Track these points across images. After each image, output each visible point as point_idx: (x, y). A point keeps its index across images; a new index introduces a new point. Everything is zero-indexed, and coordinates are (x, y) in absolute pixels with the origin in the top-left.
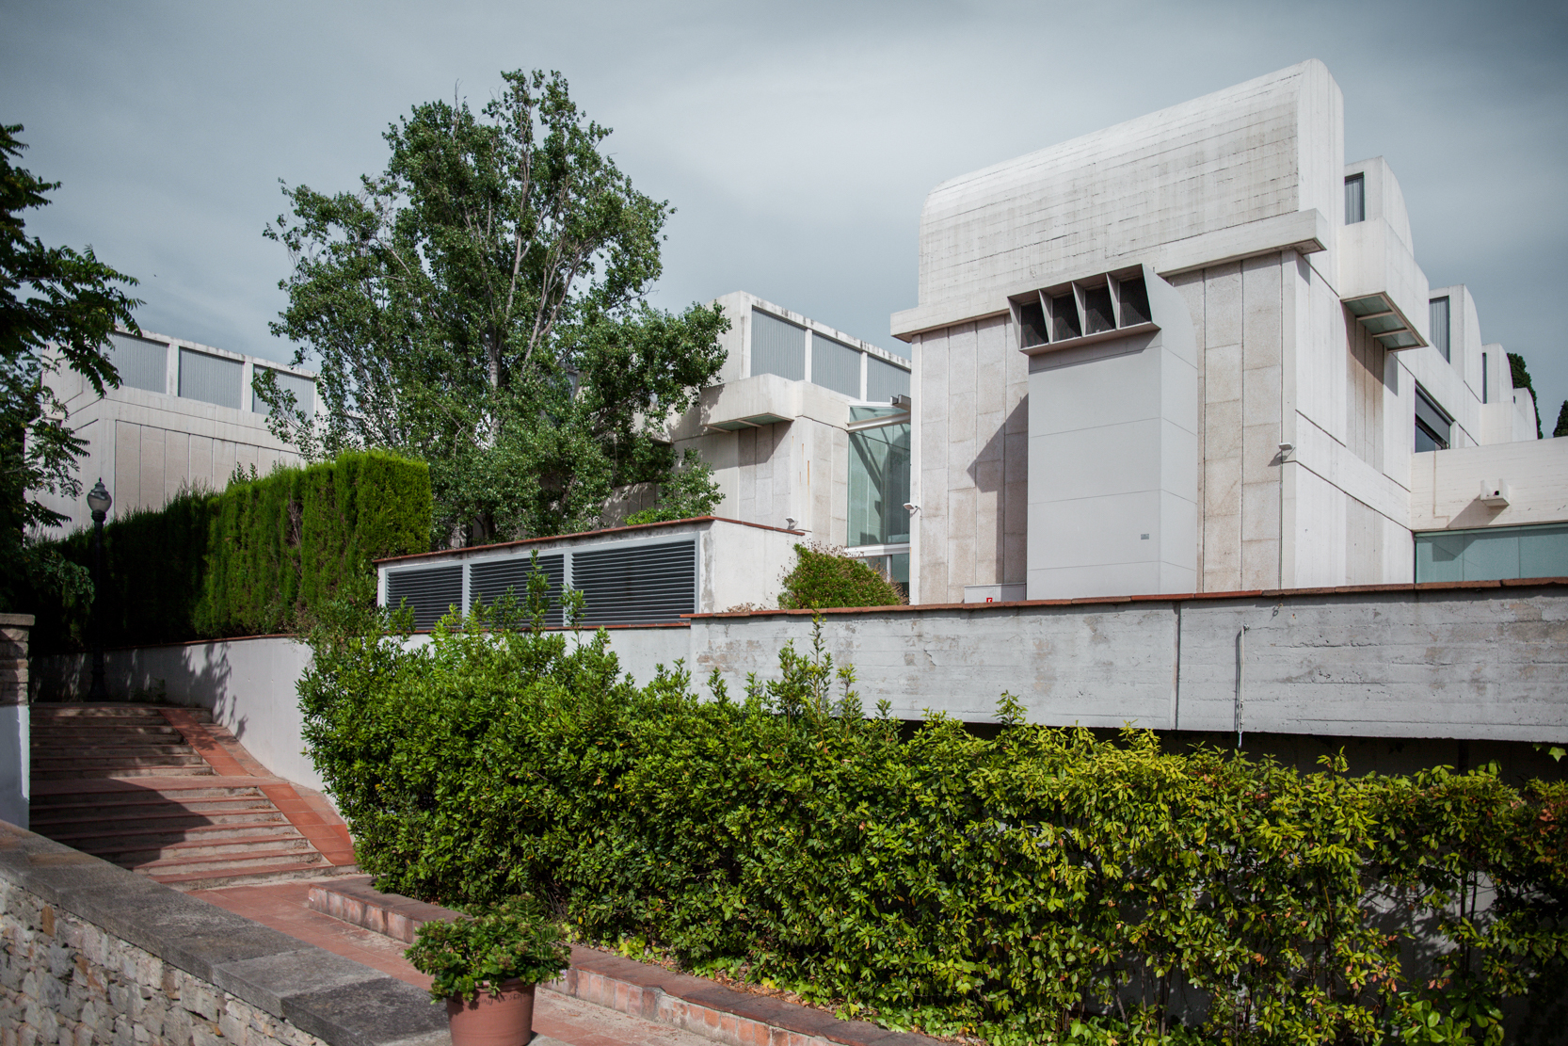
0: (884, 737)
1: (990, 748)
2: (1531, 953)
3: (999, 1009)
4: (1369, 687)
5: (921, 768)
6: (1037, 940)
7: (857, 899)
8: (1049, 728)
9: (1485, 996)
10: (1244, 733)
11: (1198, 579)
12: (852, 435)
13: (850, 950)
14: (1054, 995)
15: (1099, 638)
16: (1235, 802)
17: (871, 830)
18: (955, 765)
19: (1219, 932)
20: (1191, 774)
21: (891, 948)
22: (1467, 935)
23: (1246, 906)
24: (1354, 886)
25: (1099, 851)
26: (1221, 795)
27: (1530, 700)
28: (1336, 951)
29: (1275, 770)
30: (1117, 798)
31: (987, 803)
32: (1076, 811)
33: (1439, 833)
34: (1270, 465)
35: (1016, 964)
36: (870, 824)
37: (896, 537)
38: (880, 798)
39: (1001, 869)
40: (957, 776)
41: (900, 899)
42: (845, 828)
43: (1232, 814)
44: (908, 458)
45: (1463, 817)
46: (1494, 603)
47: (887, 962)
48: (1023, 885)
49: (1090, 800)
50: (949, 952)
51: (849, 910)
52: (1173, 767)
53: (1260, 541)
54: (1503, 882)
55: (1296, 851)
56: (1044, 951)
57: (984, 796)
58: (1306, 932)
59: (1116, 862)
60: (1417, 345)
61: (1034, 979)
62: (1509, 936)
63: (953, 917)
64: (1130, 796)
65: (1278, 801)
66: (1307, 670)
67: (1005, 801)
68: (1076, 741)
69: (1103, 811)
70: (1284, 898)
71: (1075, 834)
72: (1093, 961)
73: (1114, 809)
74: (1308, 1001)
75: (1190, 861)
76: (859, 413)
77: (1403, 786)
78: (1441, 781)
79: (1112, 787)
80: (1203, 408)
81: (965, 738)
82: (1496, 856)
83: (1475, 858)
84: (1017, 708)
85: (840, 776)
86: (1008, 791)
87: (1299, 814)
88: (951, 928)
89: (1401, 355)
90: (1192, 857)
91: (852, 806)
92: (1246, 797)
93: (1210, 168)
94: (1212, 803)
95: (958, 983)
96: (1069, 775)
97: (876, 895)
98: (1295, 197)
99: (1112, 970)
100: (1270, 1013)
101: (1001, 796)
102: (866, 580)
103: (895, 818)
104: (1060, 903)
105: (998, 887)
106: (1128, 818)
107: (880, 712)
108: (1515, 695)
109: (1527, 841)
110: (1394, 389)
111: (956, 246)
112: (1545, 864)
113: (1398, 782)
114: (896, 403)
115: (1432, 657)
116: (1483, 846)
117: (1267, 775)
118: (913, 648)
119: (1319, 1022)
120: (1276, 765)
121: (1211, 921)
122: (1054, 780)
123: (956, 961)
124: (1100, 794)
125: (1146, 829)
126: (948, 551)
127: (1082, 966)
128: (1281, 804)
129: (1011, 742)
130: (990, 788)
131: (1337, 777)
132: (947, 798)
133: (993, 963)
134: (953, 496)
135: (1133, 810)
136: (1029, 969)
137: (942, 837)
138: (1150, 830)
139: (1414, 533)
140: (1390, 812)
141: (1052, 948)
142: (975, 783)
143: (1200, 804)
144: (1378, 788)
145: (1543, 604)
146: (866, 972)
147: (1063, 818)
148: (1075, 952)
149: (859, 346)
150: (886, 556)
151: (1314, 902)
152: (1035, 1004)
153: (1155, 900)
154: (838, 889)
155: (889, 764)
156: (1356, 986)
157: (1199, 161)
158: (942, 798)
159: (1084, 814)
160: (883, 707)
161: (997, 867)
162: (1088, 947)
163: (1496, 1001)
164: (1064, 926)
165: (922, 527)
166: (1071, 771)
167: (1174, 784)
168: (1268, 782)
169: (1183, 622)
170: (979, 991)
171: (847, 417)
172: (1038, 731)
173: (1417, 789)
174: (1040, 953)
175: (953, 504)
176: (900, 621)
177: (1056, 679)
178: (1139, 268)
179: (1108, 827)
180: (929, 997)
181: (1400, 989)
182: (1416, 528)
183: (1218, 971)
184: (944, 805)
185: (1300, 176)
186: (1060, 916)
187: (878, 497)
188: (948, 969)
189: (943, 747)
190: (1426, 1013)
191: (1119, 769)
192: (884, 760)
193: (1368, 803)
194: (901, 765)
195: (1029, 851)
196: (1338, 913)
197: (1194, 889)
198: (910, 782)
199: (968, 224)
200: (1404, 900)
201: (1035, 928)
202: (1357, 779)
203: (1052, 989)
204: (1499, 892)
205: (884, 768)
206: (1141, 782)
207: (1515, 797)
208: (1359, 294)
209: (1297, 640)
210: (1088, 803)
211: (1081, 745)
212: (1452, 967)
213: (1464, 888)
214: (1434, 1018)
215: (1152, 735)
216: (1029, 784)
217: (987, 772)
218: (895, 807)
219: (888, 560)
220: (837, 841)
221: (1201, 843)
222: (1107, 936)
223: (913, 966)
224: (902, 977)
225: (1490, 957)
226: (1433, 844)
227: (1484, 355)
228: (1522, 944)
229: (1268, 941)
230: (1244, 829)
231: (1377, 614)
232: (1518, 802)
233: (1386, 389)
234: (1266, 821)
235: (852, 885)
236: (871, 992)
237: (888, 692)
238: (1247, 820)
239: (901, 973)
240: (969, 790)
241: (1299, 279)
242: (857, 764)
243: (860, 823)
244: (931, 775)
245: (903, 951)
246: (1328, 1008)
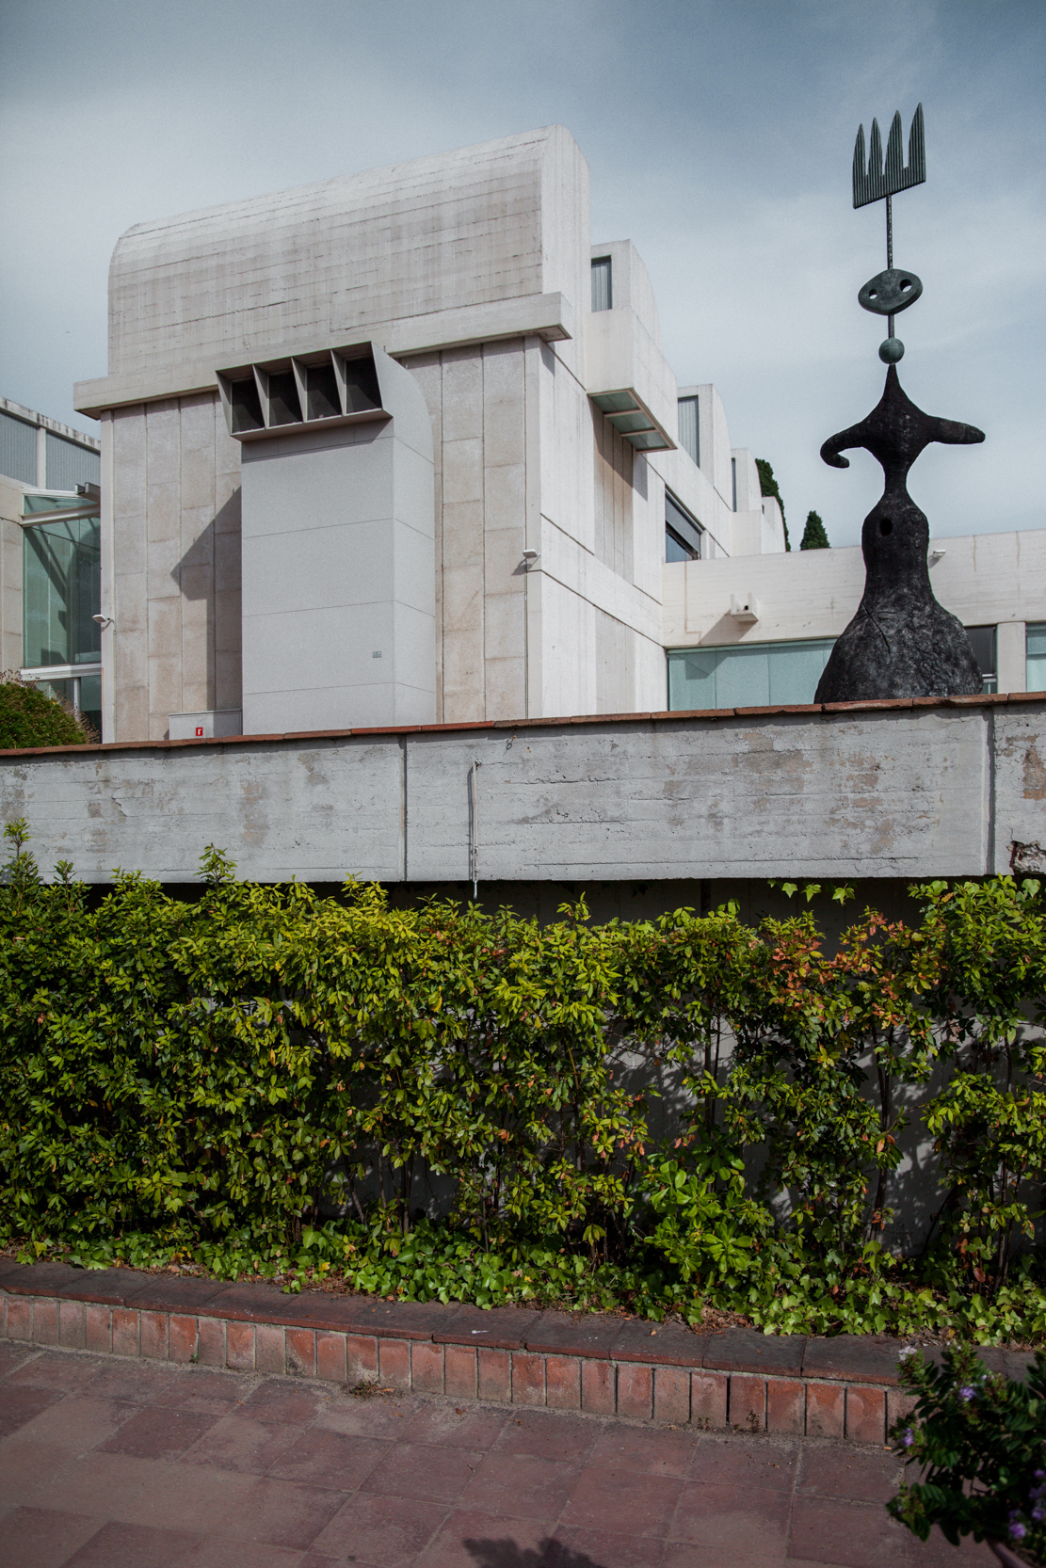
0: (66, 907)
1: (194, 912)
2: (767, 1097)
3: (218, 1225)
4: (608, 825)
5: (112, 941)
6: (259, 1138)
7: (39, 1109)
8: (262, 885)
9: (729, 1148)
10: (480, 883)
11: (438, 702)
12: (28, 530)
13: (32, 1175)
14: (280, 1202)
15: (315, 778)
16: (471, 960)
17: (53, 1023)
18: (152, 936)
19: (461, 1109)
20: (423, 931)
21: (83, 1167)
22: (708, 1088)
23: (487, 1076)
24: (599, 1045)
25: (324, 1026)
26: (455, 954)
27: (764, 834)
28: (583, 1118)
29: (512, 923)
30: (341, 964)
31: (191, 979)
32: (295, 981)
33: (680, 981)
34: (513, 574)
35: (235, 1170)
36: (51, 1015)
37: (85, 656)
38: (63, 981)
39: (213, 1058)
40: (156, 949)
41: (93, 1104)
42: (19, 1023)
43: (468, 974)
44: (98, 559)
45: (704, 962)
46: (729, 733)
47: (79, 1184)
48: (238, 1075)
49: (310, 967)
50: (155, 1164)
51: (29, 1124)
52: (402, 924)
53: (504, 659)
54: (742, 1027)
55: (537, 1012)
56: (267, 1150)
57: (187, 971)
58: (551, 1101)
59: (343, 1038)
60: (665, 447)
61: (257, 1185)
62: (748, 1083)
63: (158, 1122)
64: (355, 961)
65: (516, 957)
66: (544, 809)
67: (212, 975)
68: (293, 900)
69: (326, 979)
70: (527, 1065)
71: (296, 1008)
72: (324, 1155)
73: (338, 977)
74: (557, 1177)
75: (425, 1032)
76: (36, 504)
77: (646, 932)
78: (682, 925)
79: (335, 951)
80: (440, 509)
81: (163, 902)
82: (735, 1001)
83: (715, 1004)
84: (224, 864)
85: (11, 958)
86: (215, 964)
87: (541, 970)
88: (156, 1133)
89: (650, 456)
90: (427, 1026)
91: (27, 995)
92: (483, 954)
93: (448, 236)
94: (446, 963)
95: (167, 1200)
96: (286, 939)
97: (62, 1103)
98: (539, 277)
99: (345, 1164)
100: (519, 1194)
101: (208, 970)
102: (43, 711)
103: (82, 1005)
104: (282, 1093)
105: (210, 1080)
106: (355, 986)
107: (59, 876)
108: (750, 829)
109: (762, 982)
110: (644, 494)
111: (154, 305)
112: (779, 1005)
113: (638, 927)
114: (81, 492)
115: (671, 790)
116: (722, 992)
117: (503, 929)
118: (98, 796)
119: (569, 1198)
120: (513, 917)
121: (451, 1098)
122: (268, 947)
123: (163, 1174)
124: (322, 959)
125: (375, 998)
126: (149, 673)
127: (311, 1163)
128: (520, 961)
129: (218, 905)
130: (194, 961)
131: (579, 926)
132: (145, 976)
133: (207, 1171)
134: (155, 608)
135: (360, 977)
136: (250, 1174)
137: (140, 1024)
138: (380, 999)
139: (667, 650)
140: (631, 961)
141: (275, 1146)
142: (176, 956)
143: (434, 965)
144: (621, 937)
145: (774, 733)
146: (54, 1200)
147: (282, 991)
148: (302, 1149)
149: (35, 421)
150: (73, 679)
151: (558, 1066)
152: (259, 1214)
153: (389, 1079)
154: (15, 1100)
155: (72, 939)
156: (604, 1155)
157: (435, 227)
158: (137, 977)
159: (304, 985)
160: (64, 869)
161: (206, 1055)
162: (317, 1140)
163: (737, 1152)
164: (289, 1119)
165: (116, 643)
166: (288, 934)
167: (404, 944)
168: (505, 937)
169: (410, 758)
170: (193, 1206)
171: (21, 508)
172: (249, 889)
173: (659, 936)
174: (262, 1153)
175: (153, 616)
176: (82, 764)
177: (268, 828)
178: (367, 347)
179: (332, 998)
180: (134, 1221)
181: (648, 1152)
182: (668, 644)
183: (461, 1154)
184: (140, 986)
185: (544, 255)
186: (285, 1108)
187: (62, 607)
188: (153, 1184)
189: (138, 915)
190: (673, 1174)
191: (342, 930)
192: (66, 935)
193: (610, 953)
194: (87, 940)
195: (244, 1033)
196: (584, 1076)
197: (431, 1063)
198: (99, 959)
199: (168, 279)
200: (652, 1054)
201: (256, 1124)
202: (600, 928)
203: (278, 1195)
204: (740, 1038)
205: (66, 945)
206: (367, 944)
207: (753, 937)
208: (607, 389)
209: (533, 774)
210: (308, 971)
211: (299, 904)
212: (697, 1122)
213: (708, 1036)
214: (681, 1178)
215: (379, 889)
216: (241, 953)
217: (190, 942)
218: (82, 992)
219: (76, 684)
220: (11, 1041)
221: (437, 1010)
222: (338, 1125)
223: (111, 1185)
224: (99, 1200)
225: (731, 1107)
226: (676, 993)
227: (733, 460)
228: (759, 1090)
229: (512, 1115)
230: (483, 991)
231: (614, 746)
232: (755, 942)
233: (635, 494)
234: (504, 980)
235: (32, 1094)
236: (61, 1224)
237: (69, 851)
238: (485, 981)
239: (97, 1195)
240: (170, 964)
241: (543, 368)
242: (33, 942)
243: (38, 1016)
244: (124, 950)
245: (98, 1169)
246: (577, 1182)
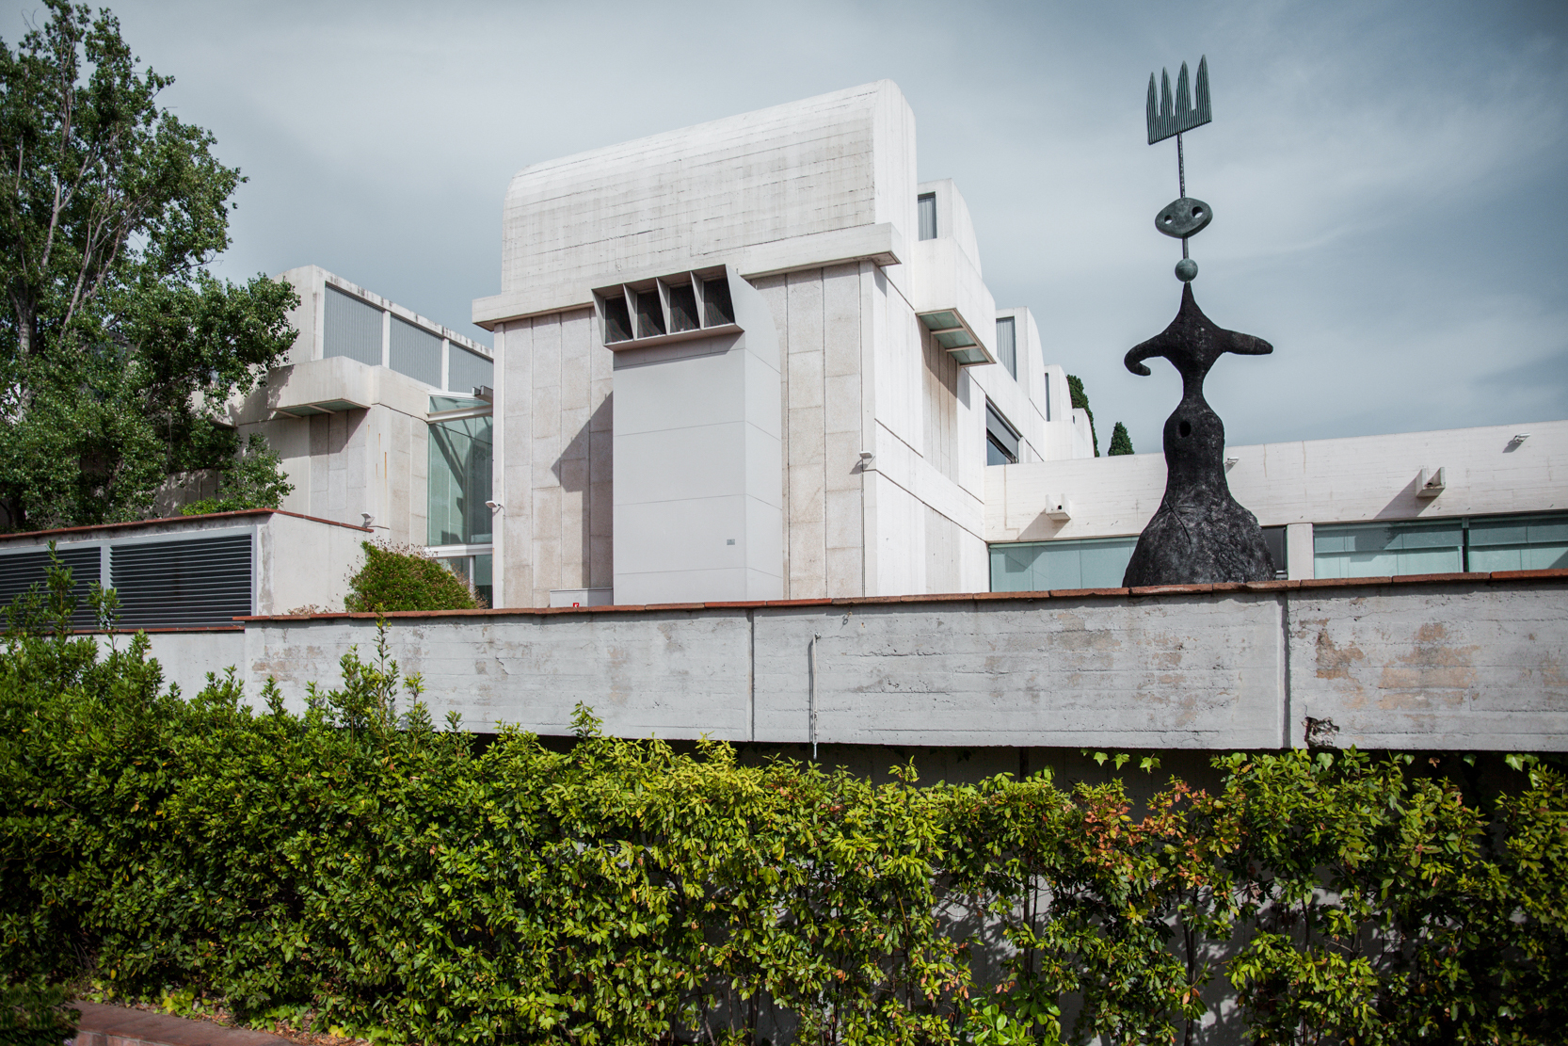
0: (455, 752)
1: (566, 762)
2: (1081, 950)
3: (585, 1043)
4: (935, 696)
5: (495, 785)
6: (621, 967)
7: (430, 931)
8: (625, 740)
9: (1046, 995)
10: (819, 744)
11: (784, 586)
12: (432, 426)
13: (425, 989)
14: (641, 1025)
15: (673, 646)
16: (811, 815)
17: (443, 855)
18: (529, 781)
19: (801, 950)
20: (768, 787)
21: (469, 984)
22: (1026, 940)
23: (825, 920)
24: (927, 896)
25: (679, 869)
26: (797, 808)
27: (1077, 707)
28: (912, 962)
29: (848, 781)
30: (695, 814)
31: (562, 821)
32: (654, 827)
33: (1001, 839)
34: (852, 473)
35: (601, 994)
36: (442, 848)
37: (480, 537)
38: (452, 818)
39: (581, 893)
40: (532, 793)
41: (478, 928)
42: (414, 853)
43: (808, 827)
44: (491, 454)
45: (1022, 823)
46: (1044, 613)
47: (465, 999)
48: (604, 909)
49: (667, 816)
50: (531, 985)
51: (423, 944)
52: (748, 779)
53: (844, 549)
54: (1058, 884)
55: (871, 863)
56: (629, 978)
57: (559, 814)
58: (883, 945)
59: (696, 881)
60: (986, 362)
61: (620, 1009)
62: (1063, 936)
63: (532, 948)
64: (707, 812)
65: (851, 813)
66: (877, 679)
67: (581, 819)
68: (653, 754)
69: (681, 827)
70: (861, 912)
71: (655, 852)
72: (679, 986)
73: (692, 825)
74: (889, 1015)
75: (770, 878)
76: (439, 403)
77: (969, 794)
78: (1003, 788)
79: (689, 802)
80: (787, 413)
81: (539, 752)
82: (1051, 859)
83: (1033, 864)
84: (592, 720)
85: (408, 794)
86: (584, 809)
87: (875, 825)
88: (531, 958)
89: (973, 370)
90: (771, 873)
91: (420, 829)
92: (821, 810)
93: (792, 174)
94: (789, 816)
95: (541, 1018)
96: (646, 790)
97: (451, 926)
98: (872, 210)
99: (699, 994)
100: (854, 1029)
101: (577, 813)
102: (440, 581)
103: (468, 840)
104: (642, 928)
105: (579, 912)
106: (707, 834)
107: (450, 725)
108: (1064, 702)
109: (1076, 843)
110: (967, 403)
111: (541, 233)
112: (1091, 864)
113: (962, 790)
114: (478, 394)
115: (992, 666)
116: (1039, 851)
117: (840, 787)
118: (484, 655)
119: (900, 1035)
120: (848, 776)
121: (793, 939)
122: (631, 796)
123: (538, 994)
124: (678, 809)
125: (725, 846)
126: (533, 553)
127: (669, 992)
128: (855, 816)
129: (587, 756)
130: (565, 805)
131: (908, 787)
132: (522, 817)
133: (576, 994)
134: (538, 495)
135: (712, 826)
136: (614, 999)
137: (518, 860)
138: (729, 847)
139: (989, 544)
140: (957, 820)
141: (636, 975)
142: (549, 800)
143: (778, 818)
144: (946, 798)
145: (1086, 614)
146: (442, 1012)
147: (643, 836)
148: (661, 979)
149: (440, 332)
150: (469, 557)
151: (890, 914)
152: (622, 1036)
153: (737, 919)
154: (413, 923)
155: (460, 781)
156: (932, 996)
157: (781, 167)
158: (515, 817)
159: (662, 831)
160: (453, 719)
161: (576, 892)
162: (673, 972)
163: (1054, 999)
164: (649, 951)
165: (505, 527)
166: (648, 785)
167: (751, 798)
168: (841, 795)
169: (756, 630)
170: (564, 1025)
171: (427, 407)
172: (614, 744)
173: (981, 798)
174: (624, 981)
175: (537, 504)
176: (470, 626)
177: (631, 689)
178: (722, 269)
179: (687, 844)
180: (512, 1035)
181: (972, 996)
182: (990, 539)
183: (802, 991)
184: (518, 825)
185: (876, 190)
186: (644, 941)
187: (460, 494)
188: (529, 1003)
189: (517, 761)
190: (994, 1017)
191: (696, 783)
192: (455, 777)
193: (937, 813)
194: (473, 782)
195: (609, 871)
196: (913, 924)
197: (775, 906)
198: (483, 800)
199: (552, 211)
200: (975, 907)
201: (620, 954)
202: (927, 789)
203: (639, 1019)
204: (1056, 894)
205: (454, 786)
206: (718, 797)
207: (1067, 801)
208: (933, 309)
209: (866, 649)
210: (665, 819)
211: (658, 758)
212: (1017, 970)
213: (1026, 892)
214: (1002, 1021)
215: (728, 748)
216: (606, 800)
217: (562, 788)
218: (468, 829)
219: (471, 561)
220: (408, 868)
221: (780, 858)
222: (692, 959)
223: (493, 1002)
224: (482, 1015)
225: (1048, 957)
226: (997, 851)
227: (1047, 375)
228: (1073, 943)
229: (847, 957)
230: (822, 843)
231: (940, 623)
232: (1070, 806)
233: (959, 403)
234: (840, 834)
235: (426, 916)
236: (450, 1034)
237: (459, 703)
238: (823, 834)
239: (480, 1010)
240: (544, 808)
241: (876, 290)
242: (426, 781)
243: (430, 848)
244: (505, 793)
245: (482, 986)
246: (907, 1020)
